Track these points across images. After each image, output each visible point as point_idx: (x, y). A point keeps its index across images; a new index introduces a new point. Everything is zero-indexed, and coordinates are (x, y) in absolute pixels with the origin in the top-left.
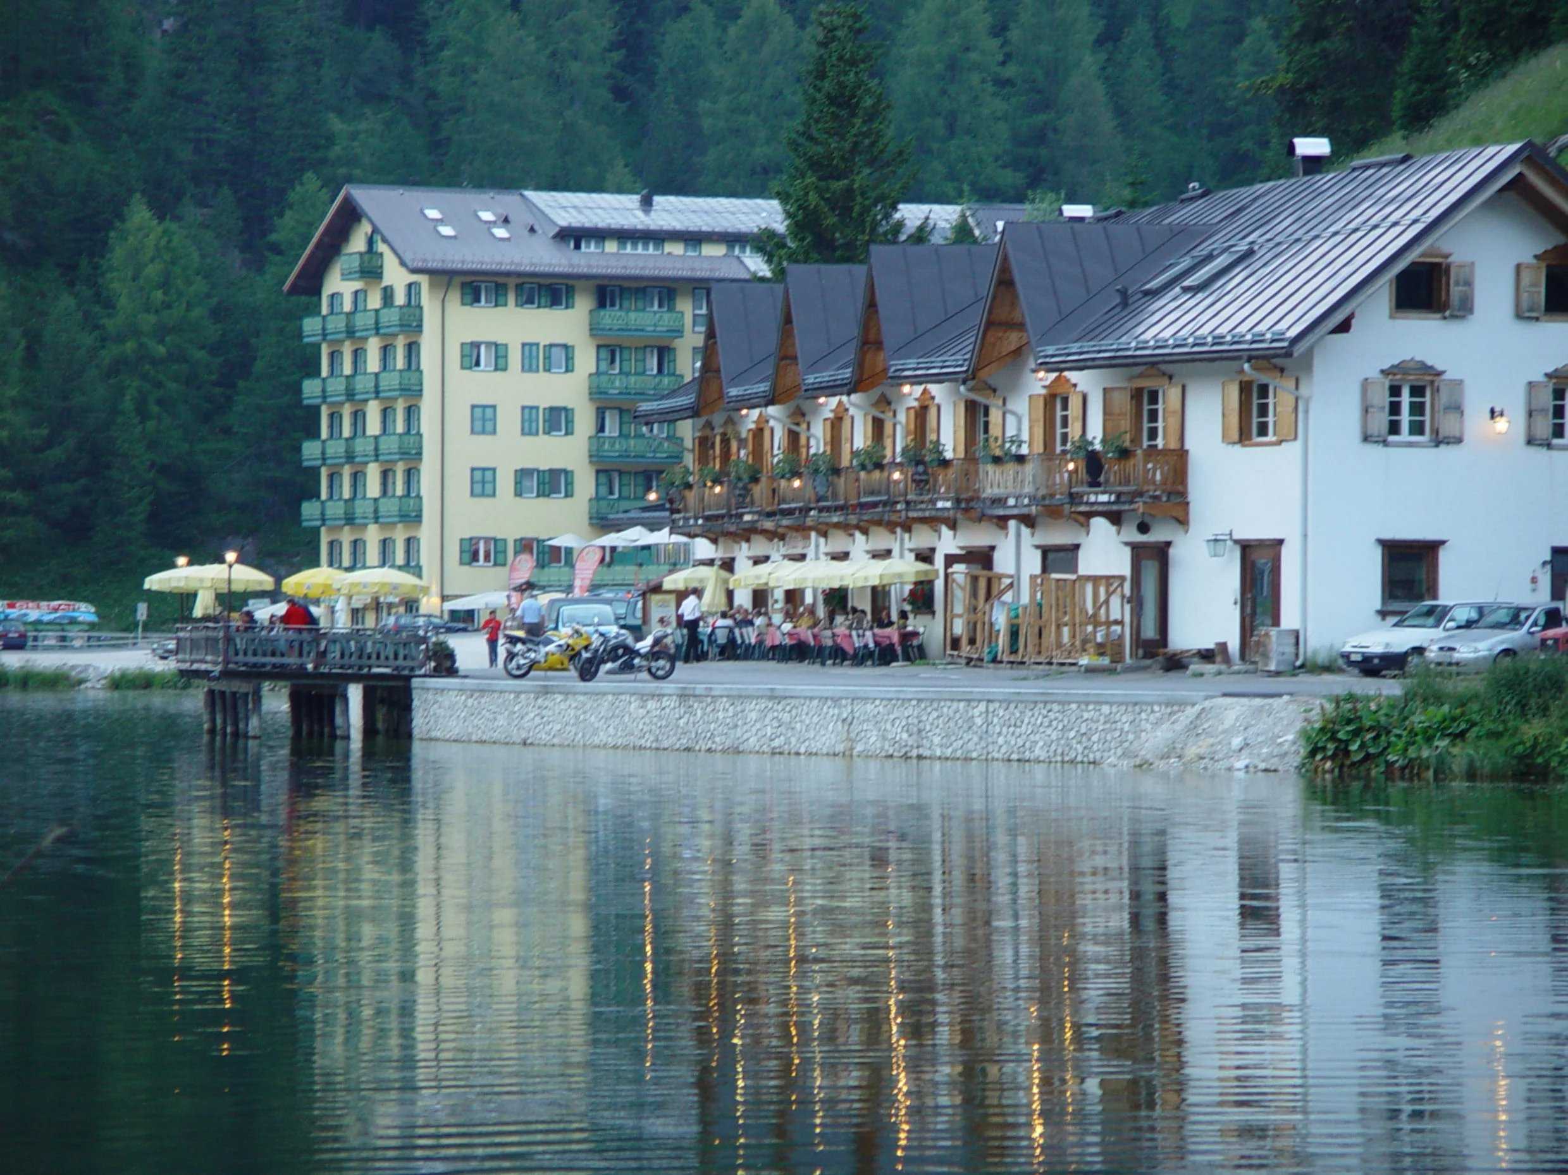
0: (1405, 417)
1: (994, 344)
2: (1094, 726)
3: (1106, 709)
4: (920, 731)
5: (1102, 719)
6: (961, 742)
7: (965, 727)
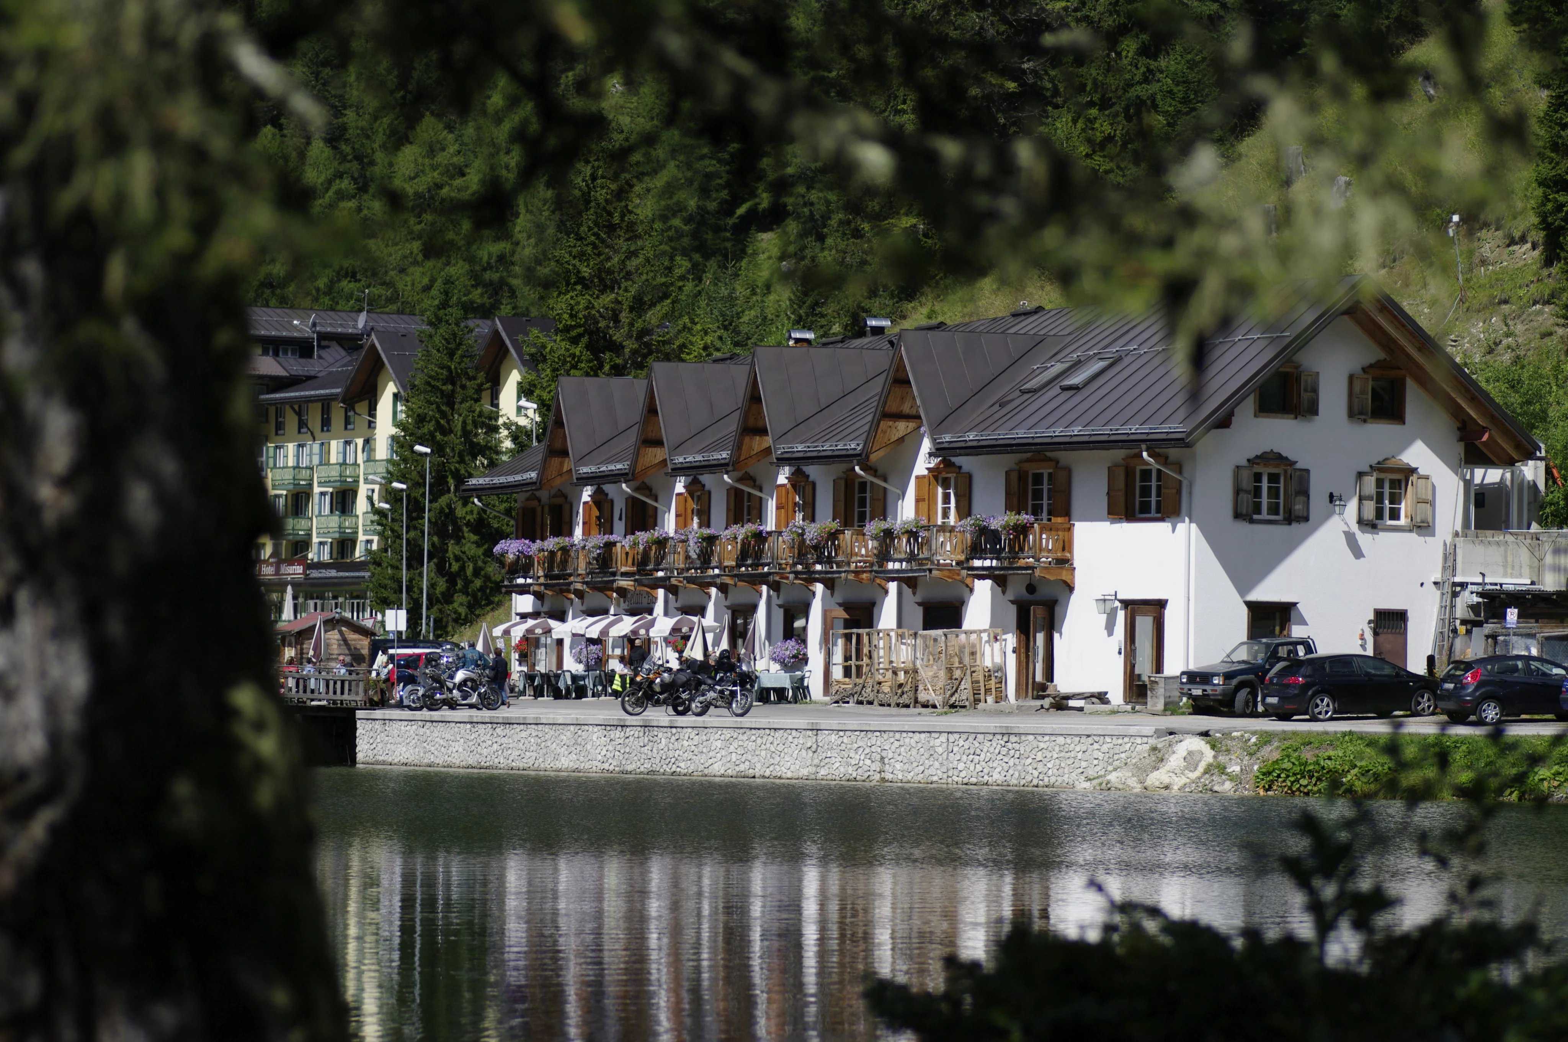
0: (1265, 500)
1: (884, 432)
2: (1049, 755)
3: (1060, 740)
4: (882, 758)
5: (1057, 749)
6: (921, 768)
7: (927, 755)
